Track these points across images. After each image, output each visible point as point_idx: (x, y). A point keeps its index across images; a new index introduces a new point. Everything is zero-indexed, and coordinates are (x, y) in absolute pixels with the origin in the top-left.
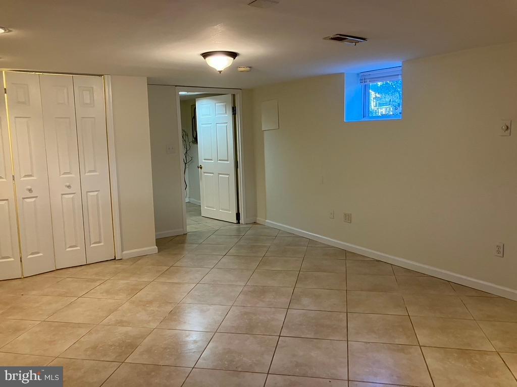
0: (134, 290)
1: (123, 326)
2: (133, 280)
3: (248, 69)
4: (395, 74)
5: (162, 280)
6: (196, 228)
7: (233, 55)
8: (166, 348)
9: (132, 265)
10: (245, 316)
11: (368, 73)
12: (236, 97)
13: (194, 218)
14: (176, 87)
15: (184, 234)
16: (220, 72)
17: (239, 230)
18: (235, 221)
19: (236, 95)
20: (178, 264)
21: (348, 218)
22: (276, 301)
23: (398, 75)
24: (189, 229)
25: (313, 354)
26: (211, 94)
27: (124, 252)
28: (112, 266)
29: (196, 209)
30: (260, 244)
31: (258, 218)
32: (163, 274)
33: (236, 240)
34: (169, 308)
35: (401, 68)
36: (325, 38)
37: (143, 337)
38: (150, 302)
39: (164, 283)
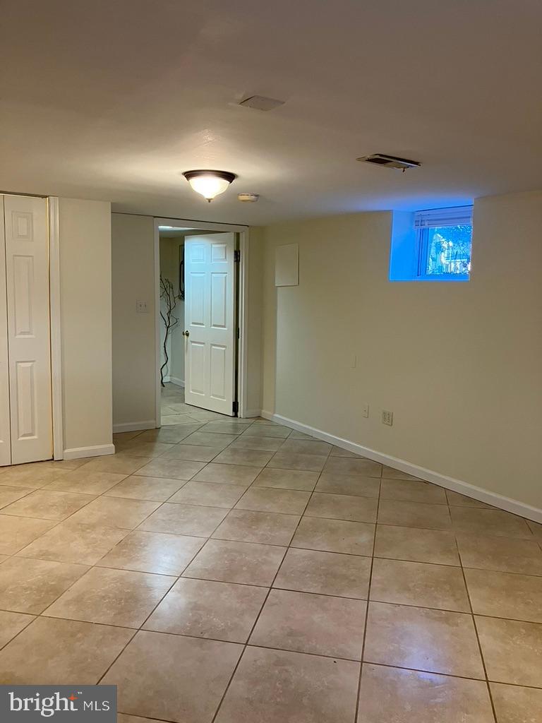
0: (72, 507)
1: (49, 560)
2: (74, 493)
3: (253, 197)
4: (465, 216)
5: (114, 494)
6: (175, 421)
7: (229, 177)
8: (103, 597)
9: (75, 470)
10: (226, 556)
11: (427, 213)
12: (241, 237)
13: (173, 406)
14: (155, 219)
15: (156, 428)
16: (209, 200)
17: (235, 427)
18: (231, 413)
19: (241, 234)
20: (140, 472)
21: (388, 418)
22: (273, 534)
23: (469, 217)
24: (164, 421)
25: (316, 618)
26: (206, 230)
27: (66, 451)
28: (48, 469)
29: (177, 392)
30: (260, 449)
31: (263, 411)
32: (119, 485)
33: (229, 440)
34: (120, 536)
35: (473, 208)
36: (359, 159)
37: (74, 578)
38: (92, 527)
39: (116, 499)
